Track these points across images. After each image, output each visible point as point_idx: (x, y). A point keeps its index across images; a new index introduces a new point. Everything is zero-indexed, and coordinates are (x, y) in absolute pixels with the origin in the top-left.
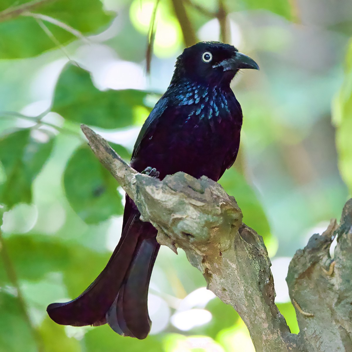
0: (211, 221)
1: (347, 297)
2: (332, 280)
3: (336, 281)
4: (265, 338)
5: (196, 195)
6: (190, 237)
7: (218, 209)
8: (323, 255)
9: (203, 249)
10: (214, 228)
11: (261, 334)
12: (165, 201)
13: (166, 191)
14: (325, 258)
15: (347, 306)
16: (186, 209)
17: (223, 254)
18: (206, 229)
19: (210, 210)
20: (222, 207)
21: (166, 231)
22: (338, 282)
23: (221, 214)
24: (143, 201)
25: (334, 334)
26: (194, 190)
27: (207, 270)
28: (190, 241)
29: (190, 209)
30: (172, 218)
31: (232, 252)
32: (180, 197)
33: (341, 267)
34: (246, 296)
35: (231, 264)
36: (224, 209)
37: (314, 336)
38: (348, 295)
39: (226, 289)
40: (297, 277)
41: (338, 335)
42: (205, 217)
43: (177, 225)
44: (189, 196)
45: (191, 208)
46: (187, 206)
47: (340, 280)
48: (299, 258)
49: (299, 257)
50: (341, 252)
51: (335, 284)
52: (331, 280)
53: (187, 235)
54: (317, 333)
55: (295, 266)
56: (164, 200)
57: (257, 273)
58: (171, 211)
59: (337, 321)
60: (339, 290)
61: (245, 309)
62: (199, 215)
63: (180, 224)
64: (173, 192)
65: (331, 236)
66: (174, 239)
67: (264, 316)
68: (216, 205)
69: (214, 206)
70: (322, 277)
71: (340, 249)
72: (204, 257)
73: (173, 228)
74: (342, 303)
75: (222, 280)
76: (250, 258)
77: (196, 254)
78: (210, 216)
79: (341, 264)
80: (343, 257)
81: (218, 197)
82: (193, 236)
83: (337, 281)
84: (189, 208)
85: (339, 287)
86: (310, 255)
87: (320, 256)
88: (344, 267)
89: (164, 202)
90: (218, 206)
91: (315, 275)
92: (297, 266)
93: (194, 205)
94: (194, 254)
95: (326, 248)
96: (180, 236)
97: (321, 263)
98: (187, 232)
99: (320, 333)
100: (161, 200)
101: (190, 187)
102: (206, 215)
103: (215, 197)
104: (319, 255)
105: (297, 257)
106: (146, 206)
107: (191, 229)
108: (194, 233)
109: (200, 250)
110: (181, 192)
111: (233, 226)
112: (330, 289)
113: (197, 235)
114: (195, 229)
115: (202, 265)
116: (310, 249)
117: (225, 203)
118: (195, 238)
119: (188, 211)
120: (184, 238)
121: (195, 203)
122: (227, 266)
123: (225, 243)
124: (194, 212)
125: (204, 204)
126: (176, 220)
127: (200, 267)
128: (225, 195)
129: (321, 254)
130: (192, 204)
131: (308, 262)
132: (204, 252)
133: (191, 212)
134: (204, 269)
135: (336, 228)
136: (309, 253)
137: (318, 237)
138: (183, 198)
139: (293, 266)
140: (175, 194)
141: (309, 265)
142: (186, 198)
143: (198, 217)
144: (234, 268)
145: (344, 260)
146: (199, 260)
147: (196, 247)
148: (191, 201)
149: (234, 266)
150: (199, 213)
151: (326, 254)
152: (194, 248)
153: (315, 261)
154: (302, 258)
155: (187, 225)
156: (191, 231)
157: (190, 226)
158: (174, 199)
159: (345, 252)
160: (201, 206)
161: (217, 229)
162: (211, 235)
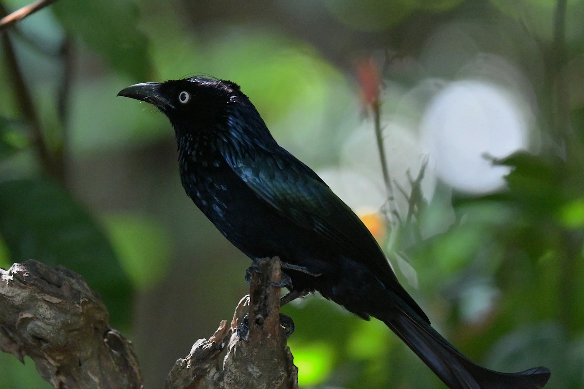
0: (69, 322)
5: (51, 290)
6: (42, 342)
7: (78, 308)
8: (209, 367)
9: (58, 358)
10: (73, 330)
12: (13, 297)
13: (13, 284)
14: (213, 372)
16: (39, 307)
17: (85, 364)
18: (62, 332)
19: (68, 309)
20: (85, 303)
21: (11, 334)
23: (82, 313)
26: (49, 283)
27: (61, 384)
28: (43, 348)
29: (43, 306)
30: (20, 318)
31: (94, 363)
32: (31, 292)
33: (233, 382)
35: (93, 377)
36: (86, 308)
42: (62, 318)
43: (27, 326)
44: (42, 291)
45: (45, 306)
46: (40, 303)
48: (180, 371)
53: (39, 339)
55: (174, 381)
56: (10, 294)
58: (19, 309)
62: (54, 315)
63: (30, 326)
64: (22, 284)
65: (221, 344)
66: (22, 344)
68: (75, 303)
69: (73, 304)
71: (232, 360)
72: (58, 367)
73: (21, 330)
76: (117, 370)
77: (49, 363)
78: (68, 316)
79: (233, 379)
80: (236, 370)
81: (79, 292)
82: (46, 341)
84: (42, 305)
86: (193, 367)
88: (237, 383)
89: (11, 297)
90: (78, 304)
92: (177, 381)
93: (48, 302)
94: (46, 364)
95: (213, 359)
96: (30, 340)
97: (207, 378)
98: (39, 336)
100: (6, 295)
101: (44, 279)
102: (64, 315)
103: (74, 292)
104: (205, 367)
105: (178, 369)
107: (43, 332)
108: (48, 337)
109: (54, 359)
110: (32, 285)
111: (96, 329)
113: (51, 340)
114: (49, 332)
115: (55, 378)
116: (194, 359)
117: (87, 300)
118: (48, 344)
119: (40, 309)
120: (34, 344)
121: (50, 299)
122: (88, 380)
123: (86, 351)
124: (48, 311)
125: (60, 301)
126: (25, 321)
127: (52, 380)
128: (87, 289)
129: (207, 366)
130: (45, 300)
131: (191, 376)
132: (59, 361)
133: (45, 311)
134: (58, 383)
135: (228, 333)
136: (193, 364)
137: (205, 344)
138: (35, 293)
139: (172, 381)
140: (24, 288)
141: (193, 379)
142: (38, 293)
143: (52, 316)
144: (96, 382)
145: (238, 374)
146: (52, 371)
147: (50, 356)
148: (44, 297)
149: (96, 380)
150: (54, 312)
151: (214, 366)
152: (46, 356)
153: (200, 374)
154: (184, 371)
155: (39, 327)
156: (44, 334)
157: (44, 329)
158: (23, 293)
159: (238, 363)
160: (57, 304)
161: (76, 333)
162: (69, 340)
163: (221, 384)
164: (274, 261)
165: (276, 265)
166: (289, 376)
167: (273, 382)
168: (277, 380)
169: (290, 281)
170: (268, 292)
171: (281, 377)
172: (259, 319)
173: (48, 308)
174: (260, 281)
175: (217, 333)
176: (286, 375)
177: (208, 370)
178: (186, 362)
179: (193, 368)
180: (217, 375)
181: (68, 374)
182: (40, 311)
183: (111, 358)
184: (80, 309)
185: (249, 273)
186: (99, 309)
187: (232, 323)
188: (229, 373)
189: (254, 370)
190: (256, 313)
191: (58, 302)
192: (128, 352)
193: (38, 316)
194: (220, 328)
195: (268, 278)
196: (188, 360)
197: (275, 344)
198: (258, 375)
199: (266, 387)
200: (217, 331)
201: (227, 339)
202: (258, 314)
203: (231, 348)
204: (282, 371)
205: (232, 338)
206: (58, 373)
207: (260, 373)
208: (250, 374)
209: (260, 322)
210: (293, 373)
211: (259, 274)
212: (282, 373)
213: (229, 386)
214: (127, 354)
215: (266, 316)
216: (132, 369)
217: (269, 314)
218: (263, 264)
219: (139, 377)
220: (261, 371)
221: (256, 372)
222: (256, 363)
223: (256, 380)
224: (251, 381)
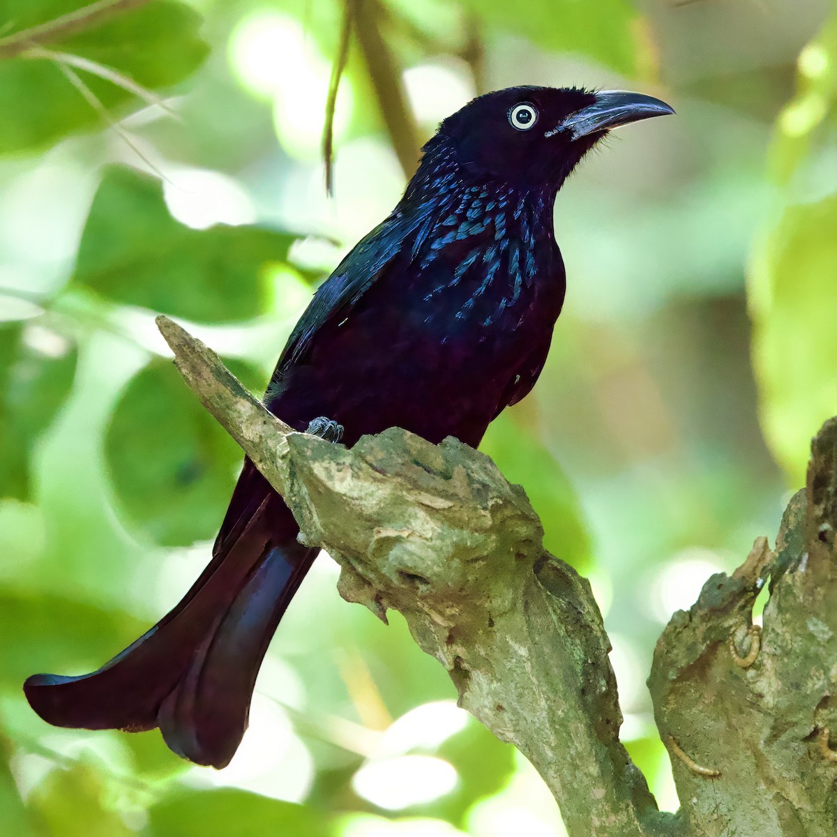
0: (469, 544)
1: (794, 724)
2: (758, 684)
3: (768, 686)
4: (596, 823)
5: (432, 484)
6: (417, 583)
7: (484, 516)
8: (736, 624)
9: (448, 612)
10: (476, 560)
11: (589, 812)
12: (360, 498)
13: (360, 474)
14: (742, 632)
15: (794, 745)
16: (410, 516)
17: (499, 623)
18: (456, 563)
19: (466, 519)
20: (495, 510)
21: (360, 569)
22: (773, 689)
23: (493, 528)
24: (307, 497)
25: (764, 812)
26: (429, 470)
27: (457, 661)
28: (419, 592)
29: (419, 515)
30: (376, 537)
31: (519, 619)
32: (395, 488)
33: (779, 652)
34: (552, 722)
35: (516, 647)
36: (499, 516)
37: (715, 816)
38: (794, 719)
39: (505, 705)
40: (674, 677)
41: (773, 814)
42: (455, 536)
43: (388, 554)
44: (416, 486)
45: (421, 514)
46: (412, 509)
47: (776, 685)
48: (679, 633)
49: (679, 629)
50: (780, 617)
51: (764, 692)
52: (754, 683)
53: (411, 577)
54: (723, 809)
55: (668, 652)
56: (355, 494)
57: (579, 668)
58: (374, 522)
59: (770, 782)
60: (776, 707)
61: (550, 754)
62: (440, 531)
63: (395, 552)
64: (378, 475)
65: (756, 579)
66: (381, 587)
67: (594, 769)
68: (479, 506)
69: (475, 509)
70: (736, 678)
71: (776, 611)
72: (451, 630)
73: (379, 561)
74: (783, 738)
75: (495, 685)
76: (562, 632)
77: (433, 622)
78: (466, 533)
80: (785, 628)
81: (485, 486)
82: (424, 581)
83: (770, 684)
84: (416, 514)
85: (776, 700)
86: (704, 624)
87: (731, 627)
88: (787, 653)
89: (357, 499)
90: (485, 509)
91: (717, 672)
92: (675, 651)
93: (428, 506)
94: (427, 622)
95: (743, 608)
96: (396, 581)
97: (731, 644)
98: (411, 572)
99: (729, 810)
100: (348, 494)
101: (417, 463)
102: (457, 531)
103: (476, 486)
104: (726, 625)
105: (676, 628)
106: (313, 509)
107: (420, 564)
108: (428, 574)
109: (441, 613)
110: (398, 475)
111: (519, 556)
112: (753, 705)
113: (434, 578)
114: (430, 563)
115: (446, 649)
116: (705, 610)
117: (501, 502)
118: (429, 586)
119: (412, 520)
120: (402, 586)
121: (432, 502)
122: (508, 651)
123: (503, 597)
124: (427, 523)
125: (451, 504)
126: (386, 543)
127: (440, 653)
129: (731, 622)
130: (422, 504)
131: (700, 640)
132: (451, 617)
133: (421, 523)
134: (451, 659)
135: (768, 559)
136: (703, 619)
137: (725, 580)
138: (402, 490)
139: (665, 651)
140: (382, 481)
141: (703, 647)
142: (409, 490)
143: (436, 534)
144: (522, 656)
145: (788, 636)
146: (439, 636)
147: (432, 607)
148: (419, 497)
149: (523, 651)
150: (440, 525)
151: (741, 624)
152: (426, 608)
153: (717, 639)
154: (686, 632)
155: (412, 554)
156: (421, 569)
157: (420, 557)
158: (380, 492)
159: (788, 616)
160: (444, 509)
161: (482, 563)
162: (469, 578)
172: (825, 531)
173: (429, 518)
174: (824, 460)
177: (732, 630)
179: (704, 627)
181: (467, 641)
183: (550, 610)
184: (488, 519)
188: (772, 635)
189: (819, 628)
190: (820, 520)
191: (446, 507)
196: (694, 612)
198: (827, 637)
201: (766, 572)
202: (823, 522)
206: (450, 640)
207: (831, 634)
208: (811, 637)
209: (827, 536)
213: (772, 660)
214: (579, 602)
216: (590, 630)
220: (830, 629)
221: (823, 632)
222: (823, 615)
223: (824, 646)
224: (813, 649)
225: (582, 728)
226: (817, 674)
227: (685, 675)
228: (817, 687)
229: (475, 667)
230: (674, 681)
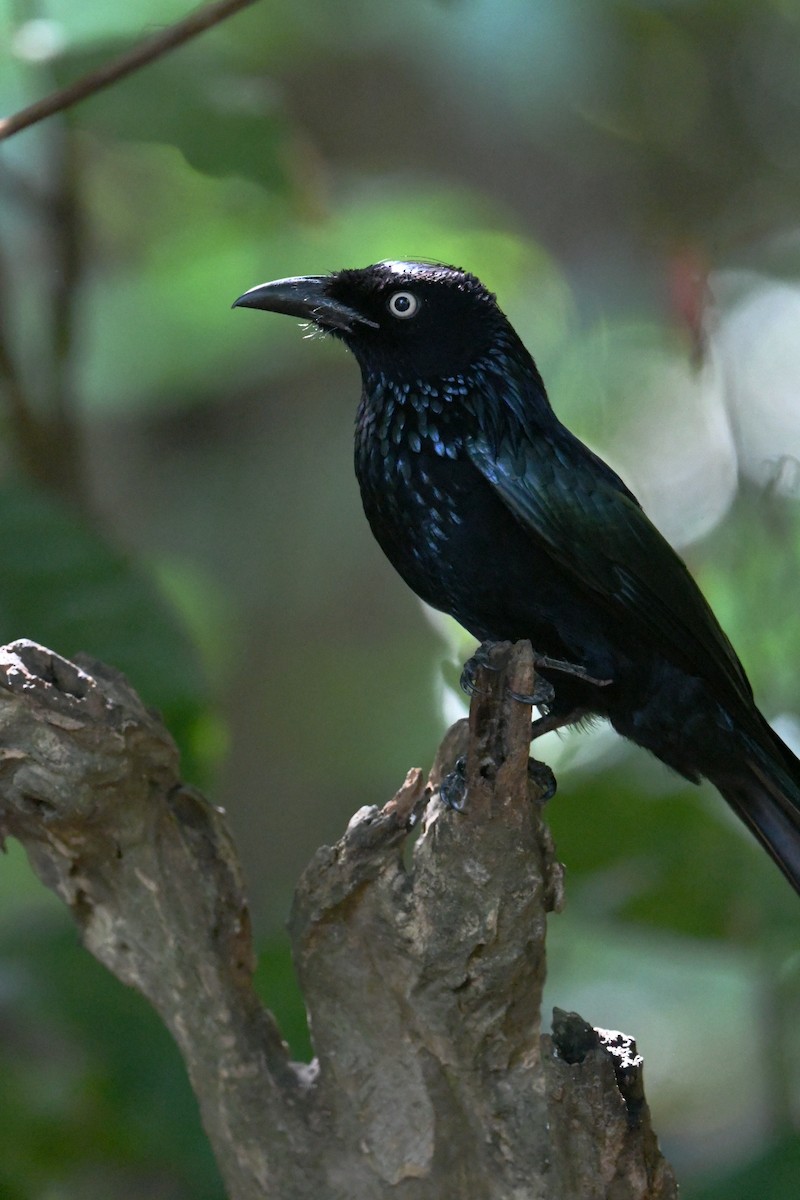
0: (100, 768)
1: (444, 973)
2: (408, 928)
3: (418, 931)
4: (225, 1073)
6: (43, 809)
7: (118, 739)
8: (384, 863)
9: (74, 841)
10: (105, 786)
11: (216, 1063)
14: (391, 873)
15: (444, 995)
16: (38, 737)
17: (128, 855)
18: (85, 788)
19: (98, 741)
20: (130, 731)
22: (423, 935)
23: (125, 753)
25: (407, 1067)
26: (60, 688)
27: (80, 894)
28: (45, 820)
29: (47, 736)
31: (149, 853)
32: (23, 706)
33: (432, 894)
34: (180, 964)
35: (145, 880)
36: (133, 739)
37: (354, 1071)
38: (446, 968)
39: (130, 943)
40: (318, 919)
41: (417, 1070)
42: (84, 760)
43: (12, 777)
44: (45, 704)
45: (51, 735)
46: (40, 730)
47: (427, 930)
48: (324, 871)
49: (325, 867)
50: (434, 857)
51: (414, 938)
52: (404, 927)
53: (37, 802)
54: (363, 1063)
55: (311, 892)
57: (211, 906)
59: (416, 1035)
60: (426, 954)
61: (176, 997)
62: (68, 753)
63: (20, 775)
65: (410, 816)
67: (224, 1016)
68: (112, 729)
69: (108, 730)
70: (384, 921)
71: (430, 850)
72: (74, 860)
74: (432, 987)
75: (120, 922)
76: (194, 866)
77: (56, 851)
78: (97, 756)
79: (433, 889)
80: (439, 870)
81: (120, 707)
82: (50, 806)
83: (420, 931)
84: (44, 735)
85: (426, 946)
86: (352, 862)
87: (379, 867)
88: (440, 896)
90: (119, 731)
91: (363, 915)
92: (319, 891)
93: (57, 726)
94: (49, 851)
95: (395, 845)
96: (19, 804)
97: (380, 885)
98: (37, 796)
99: (370, 1065)
101: (47, 680)
102: (87, 754)
103: (110, 706)
104: (375, 864)
105: (320, 866)
107: (46, 788)
108: (56, 800)
109: (66, 843)
111: (153, 784)
112: (403, 951)
113: (63, 804)
114: (57, 787)
115: (68, 880)
116: (353, 848)
117: (135, 724)
118: (56, 813)
119: (40, 741)
120: (28, 812)
121: (61, 722)
122: (135, 885)
123: (133, 827)
124: (56, 745)
125: (82, 725)
126: (13, 763)
127: (63, 887)
128: (135, 702)
129: (380, 861)
130: (52, 724)
131: (347, 880)
132: (76, 847)
133: (49, 744)
134: (73, 892)
135: (422, 794)
136: (351, 857)
137: (375, 816)
138: (30, 709)
139: (308, 890)
140: (9, 698)
141: (350, 887)
142: (37, 708)
143: (65, 756)
144: (150, 891)
145: (442, 877)
146: (62, 867)
147: (56, 836)
148: (49, 717)
149: (152, 886)
150: (69, 747)
151: (393, 862)
152: (50, 836)
153: (366, 879)
154: (331, 871)
155: (38, 777)
156: (48, 793)
157: (46, 781)
158: (6, 709)
159: (443, 856)
160: (75, 731)
161: (112, 790)
162: (99, 805)
163: (409, 898)
164: (519, 648)
165: (524, 660)
166: (546, 883)
167: (515, 896)
168: (522, 891)
169: (552, 693)
170: (507, 710)
171: (530, 886)
172: (488, 766)
173: (57, 739)
174: (490, 689)
175: (400, 795)
176: (540, 880)
177: (382, 869)
178: (337, 853)
179: (352, 865)
180: (400, 881)
181: (94, 874)
182: (41, 746)
183: (183, 843)
184: (121, 742)
185: (471, 671)
186: (160, 742)
187: (430, 775)
188: (425, 876)
189: (476, 871)
190: (482, 754)
191: (76, 727)
192: (218, 831)
193: (36, 756)
194: (407, 784)
195: (507, 684)
196: (342, 849)
197: (520, 817)
198: (484, 880)
199: (501, 904)
200: (401, 790)
201: (420, 808)
202: (486, 756)
203: (428, 825)
204: (533, 873)
205: (430, 806)
206: (74, 872)
207: (488, 877)
208: (468, 879)
209: (489, 771)
210: (555, 876)
211: (489, 674)
212: (533, 878)
213: (424, 903)
214: (215, 836)
215: (501, 760)
216: (225, 865)
217: (508, 758)
218: (497, 655)
219: (238, 883)
220: (490, 871)
221: (481, 875)
222: (481, 856)
223: (481, 890)
224: (469, 893)
225: (212, 970)
226: (472, 920)
227: (329, 916)
228: (471, 934)
229: (99, 901)
230: (316, 923)
